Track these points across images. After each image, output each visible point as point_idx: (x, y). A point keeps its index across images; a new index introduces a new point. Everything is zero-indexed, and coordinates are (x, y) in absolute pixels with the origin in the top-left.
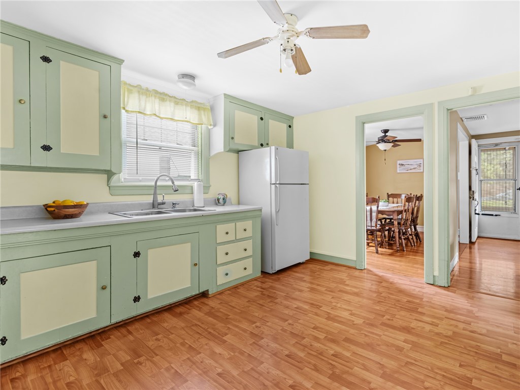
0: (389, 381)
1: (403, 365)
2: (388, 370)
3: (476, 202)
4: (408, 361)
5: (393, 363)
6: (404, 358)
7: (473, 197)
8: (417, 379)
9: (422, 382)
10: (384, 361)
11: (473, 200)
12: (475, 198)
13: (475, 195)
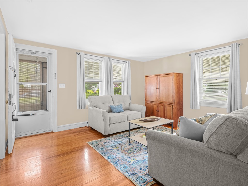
3: (14, 107)
7: (10, 102)
11: (10, 104)
12: (12, 102)
13: (12, 98)
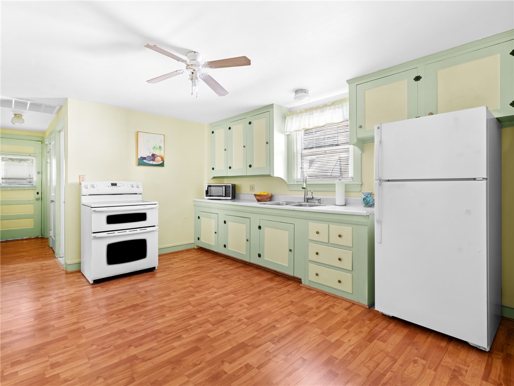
0: (128, 358)
1: (134, 375)
2: (138, 362)
4: (135, 381)
5: (143, 369)
6: (141, 380)
8: (111, 376)
9: (106, 378)
10: (149, 364)
